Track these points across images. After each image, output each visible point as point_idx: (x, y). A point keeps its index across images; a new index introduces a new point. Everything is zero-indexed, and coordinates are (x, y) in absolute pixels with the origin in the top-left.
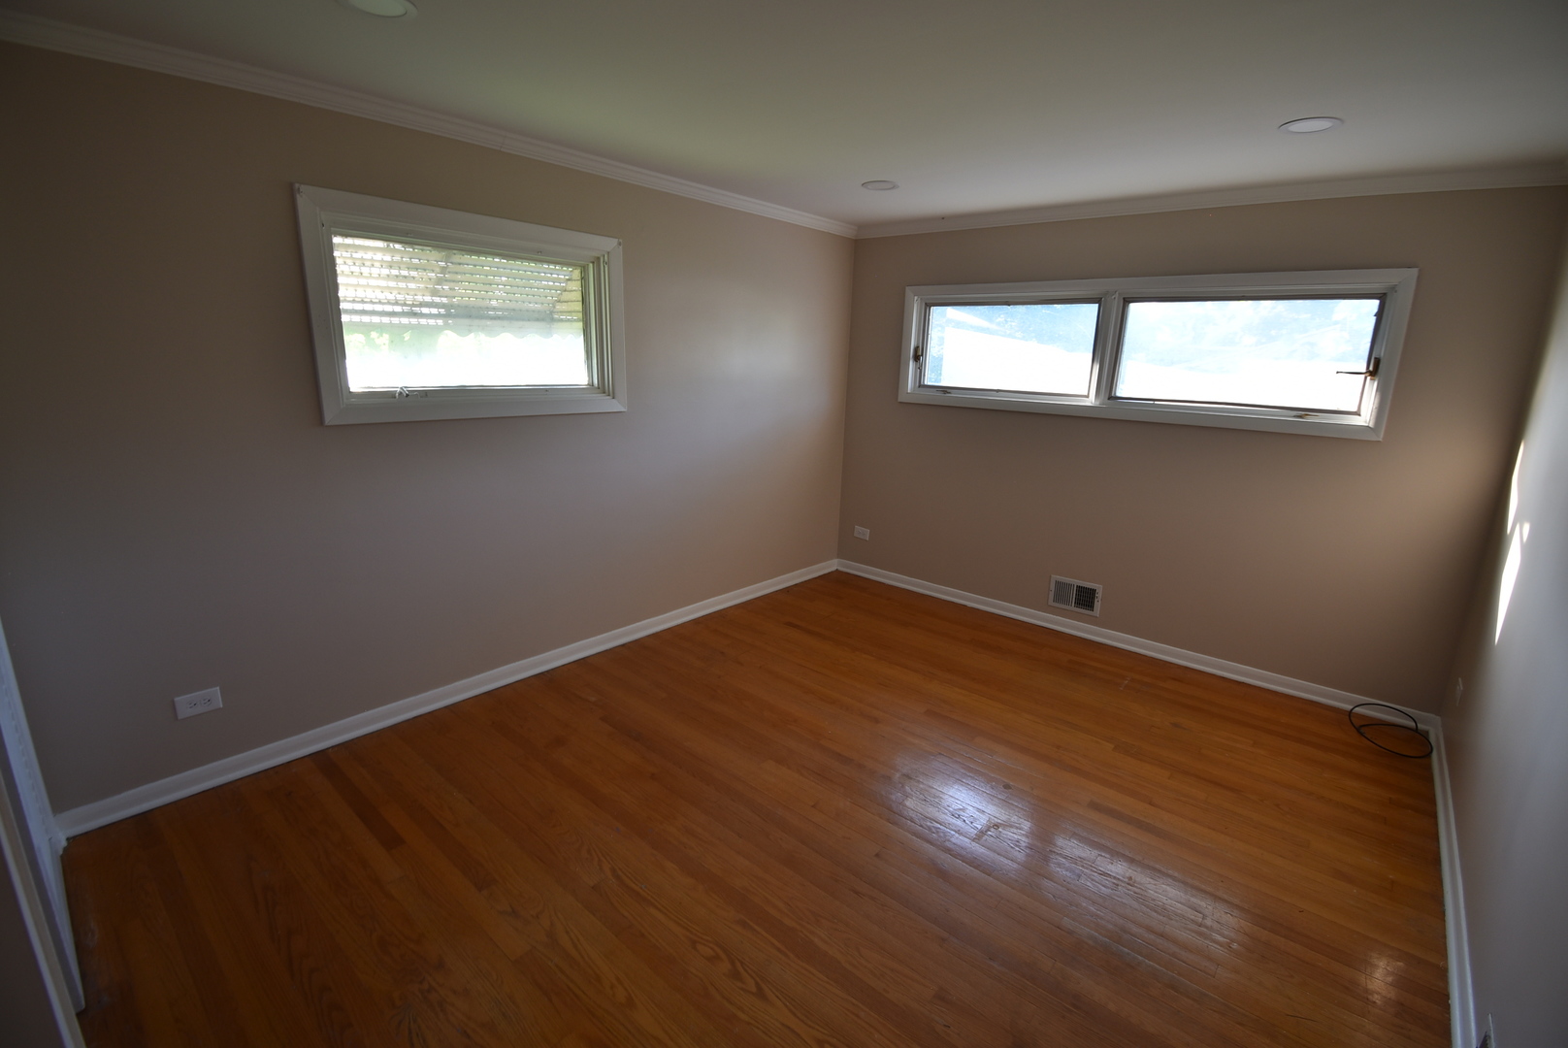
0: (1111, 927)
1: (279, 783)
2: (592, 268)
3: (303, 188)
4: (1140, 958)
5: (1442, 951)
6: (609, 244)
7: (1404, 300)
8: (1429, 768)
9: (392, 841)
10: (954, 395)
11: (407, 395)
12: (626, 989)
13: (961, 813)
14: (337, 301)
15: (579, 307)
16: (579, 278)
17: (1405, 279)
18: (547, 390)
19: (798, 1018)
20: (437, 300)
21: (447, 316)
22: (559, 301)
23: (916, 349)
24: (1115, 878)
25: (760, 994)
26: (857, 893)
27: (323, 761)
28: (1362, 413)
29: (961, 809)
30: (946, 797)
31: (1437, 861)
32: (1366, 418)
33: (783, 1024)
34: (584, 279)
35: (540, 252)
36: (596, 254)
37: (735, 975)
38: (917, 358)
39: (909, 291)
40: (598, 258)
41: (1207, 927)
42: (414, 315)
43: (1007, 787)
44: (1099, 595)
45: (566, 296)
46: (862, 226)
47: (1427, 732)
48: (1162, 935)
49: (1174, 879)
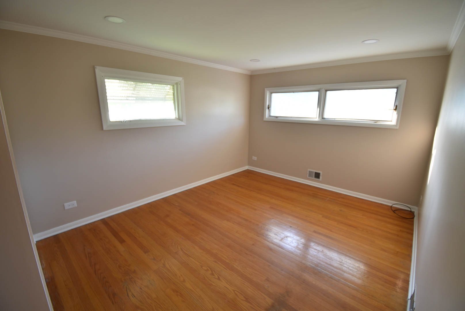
0: (316, 263)
1: (92, 228)
2: (176, 86)
3: (97, 67)
4: (323, 270)
5: (409, 270)
6: (180, 79)
7: (403, 89)
8: (413, 222)
9: (122, 241)
10: (279, 118)
11: (125, 122)
12: (183, 277)
13: (277, 234)
14: (106, 96)
15: (172, 97)
16: (172, 88)
17: (403, 83)
18: (163, 120)
19: (228, 285)
20: (133, 95)
21: (136, 100)
22: (167, 95)
23: (268, 106)
24: (318, 250)
25: (219, 279)
26: (247, 254)
27: (104, 221)
28: (392, 121)
29: (277, 233)
30: (273, 230)
31: (411, 246)
32: (394, 123)
33: (224, 286)
34: (173, 89)
35: (161, 82)
36: (176, 82)
37: (213, 274)
38: (268, 108)
39: (266, 89)
40: (177, 83)
41: (343, 263)
42: (127, 100)
43: (291, 227)
44: (321, 174)
45: (169, 93)
46: (252, 71)
47: (414, 212)
48: (330, 265)
49: (335, 250)
